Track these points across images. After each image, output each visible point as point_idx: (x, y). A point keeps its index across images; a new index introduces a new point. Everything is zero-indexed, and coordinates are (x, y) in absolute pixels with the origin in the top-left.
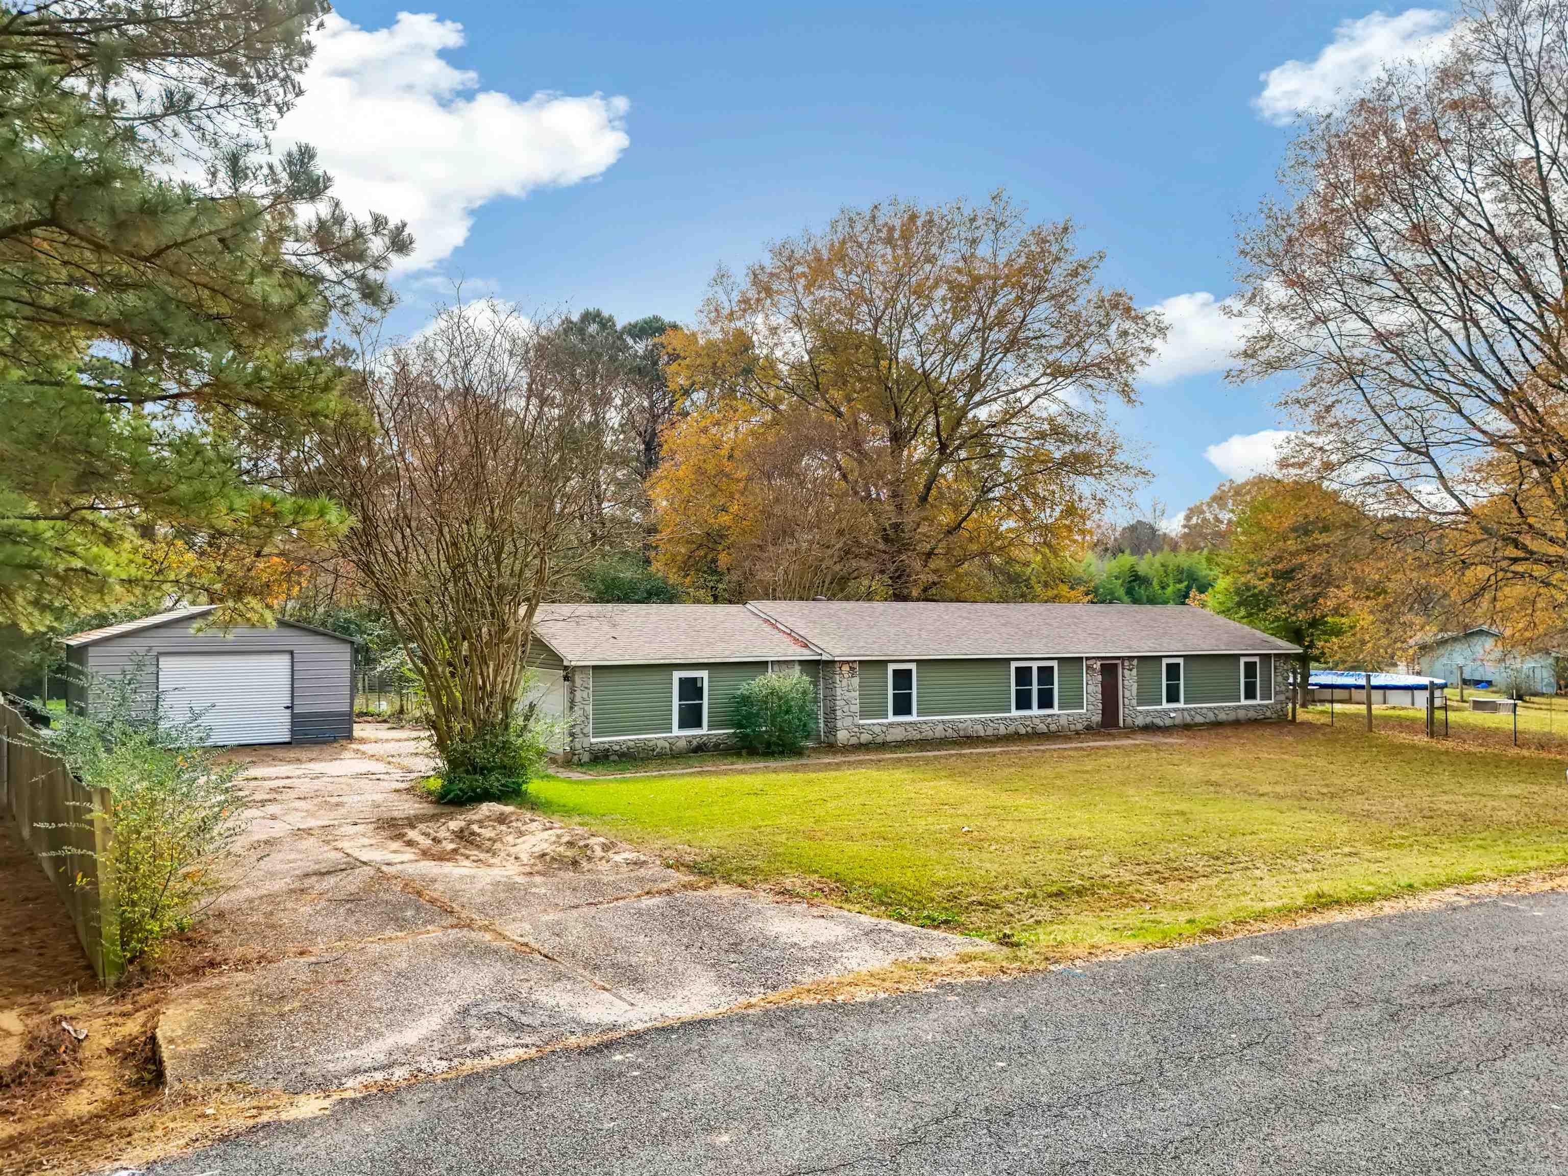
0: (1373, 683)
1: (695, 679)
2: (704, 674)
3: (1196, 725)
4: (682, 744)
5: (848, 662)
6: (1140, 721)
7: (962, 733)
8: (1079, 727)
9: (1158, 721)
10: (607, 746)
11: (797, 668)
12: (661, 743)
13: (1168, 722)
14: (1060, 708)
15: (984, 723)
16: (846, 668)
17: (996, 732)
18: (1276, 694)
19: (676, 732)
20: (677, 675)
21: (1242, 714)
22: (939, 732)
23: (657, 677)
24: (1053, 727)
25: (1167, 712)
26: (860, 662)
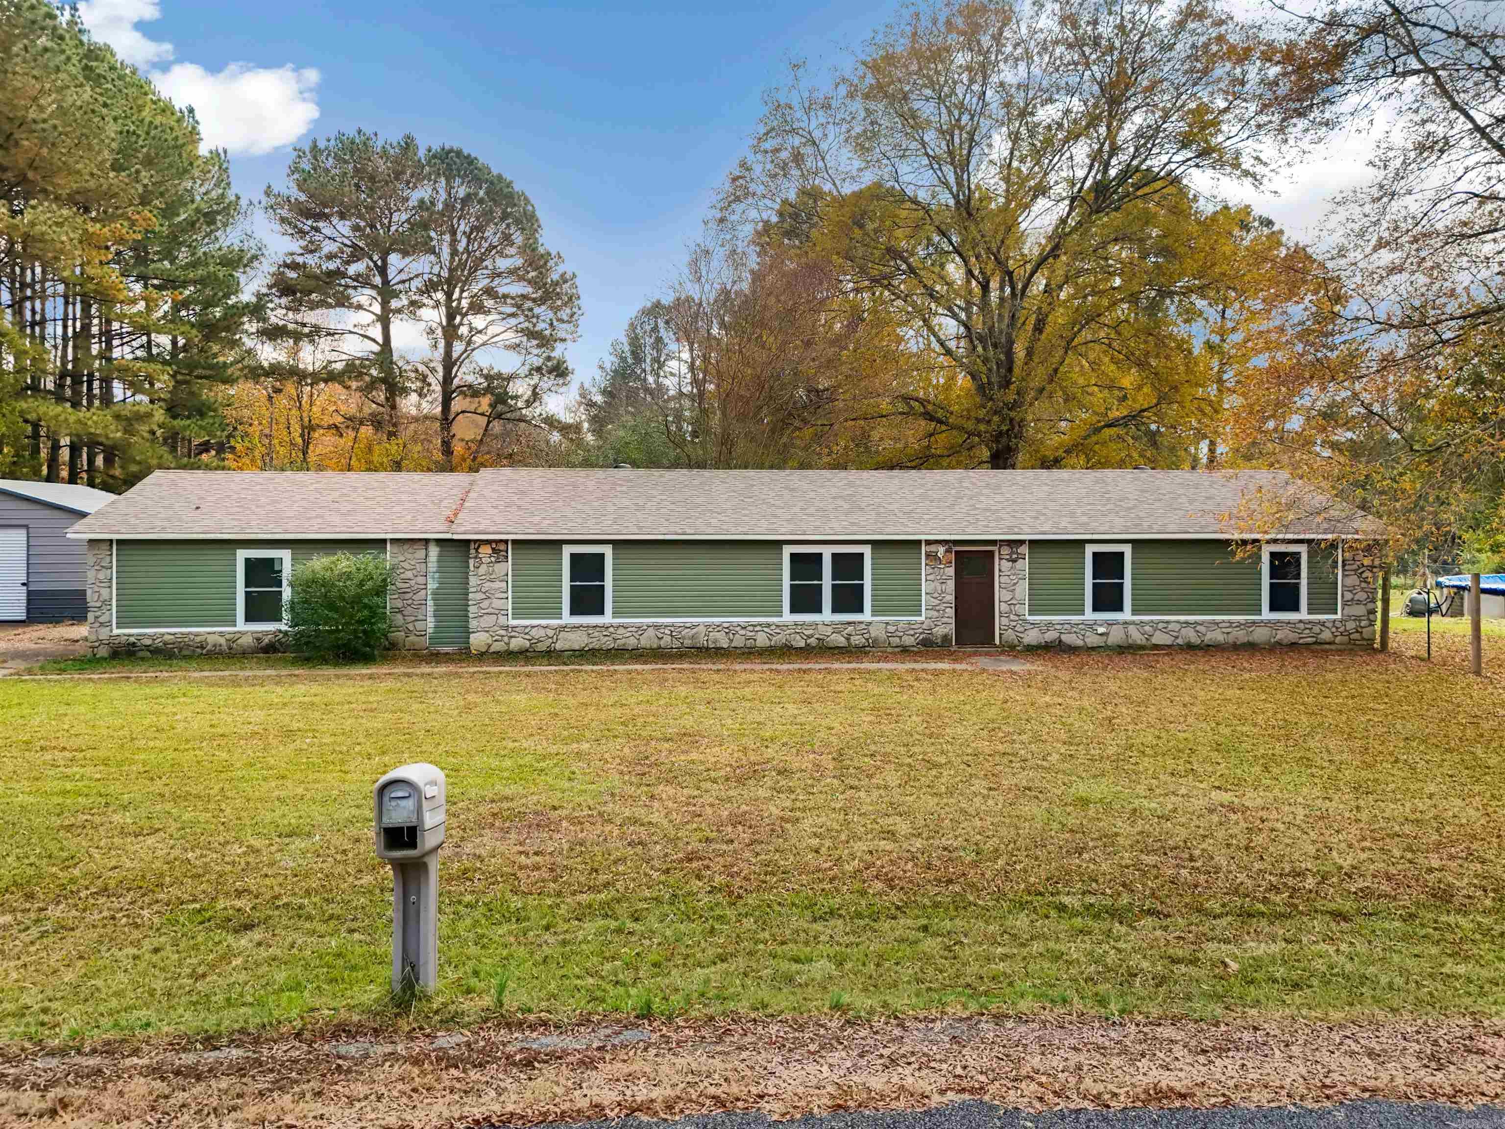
0: (1483, 585)
1: (271, 561)
2: (285, 555)
3: (1156, 647)
4: (247, 641)
5: (488, 542)
6: (1032, 637)
7: (688, 643)
8: (909, 641)
9: (1069, 639)
10: (132, 639)
11: (434, 551)
12: (211, 639)
13: (1092, 640)
14: (874, 613)
15: (729, 630)
16: (485, 550)
17: (749, 643)
18: (1345, 604)
19: (241, 625)
20: (242, 555)
21: (1260, 635)
22: (647, 640)
23: (214, 557)
24: (857, 640)
25: (1092, 626)
26: (514, 542)
